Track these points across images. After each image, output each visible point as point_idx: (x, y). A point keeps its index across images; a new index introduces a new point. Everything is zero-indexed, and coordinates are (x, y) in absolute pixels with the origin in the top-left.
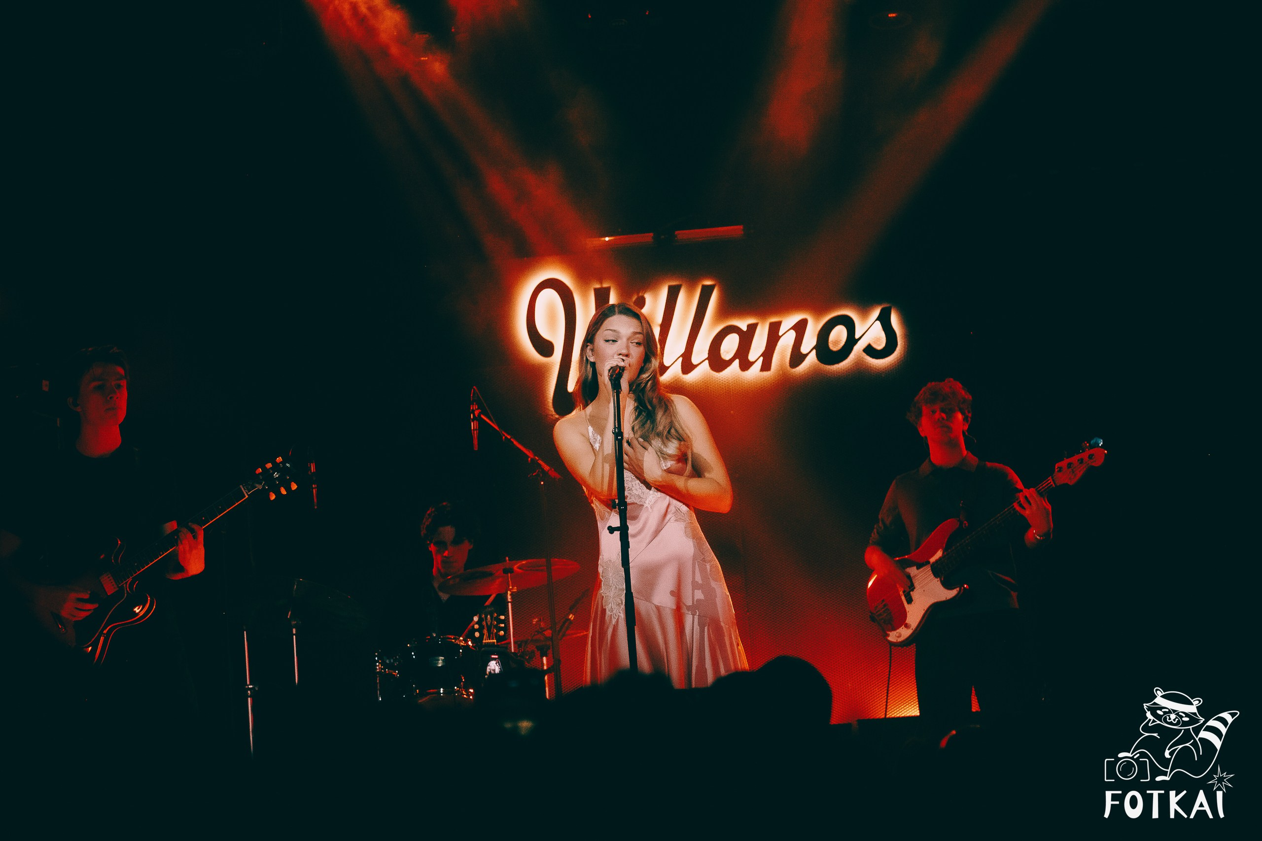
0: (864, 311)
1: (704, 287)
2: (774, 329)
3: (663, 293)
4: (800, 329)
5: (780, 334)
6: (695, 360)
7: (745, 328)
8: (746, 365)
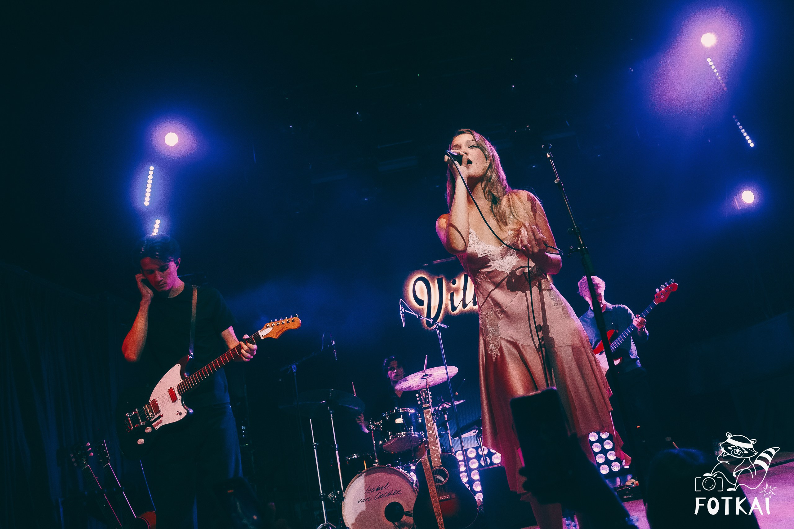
3: (463, 279)
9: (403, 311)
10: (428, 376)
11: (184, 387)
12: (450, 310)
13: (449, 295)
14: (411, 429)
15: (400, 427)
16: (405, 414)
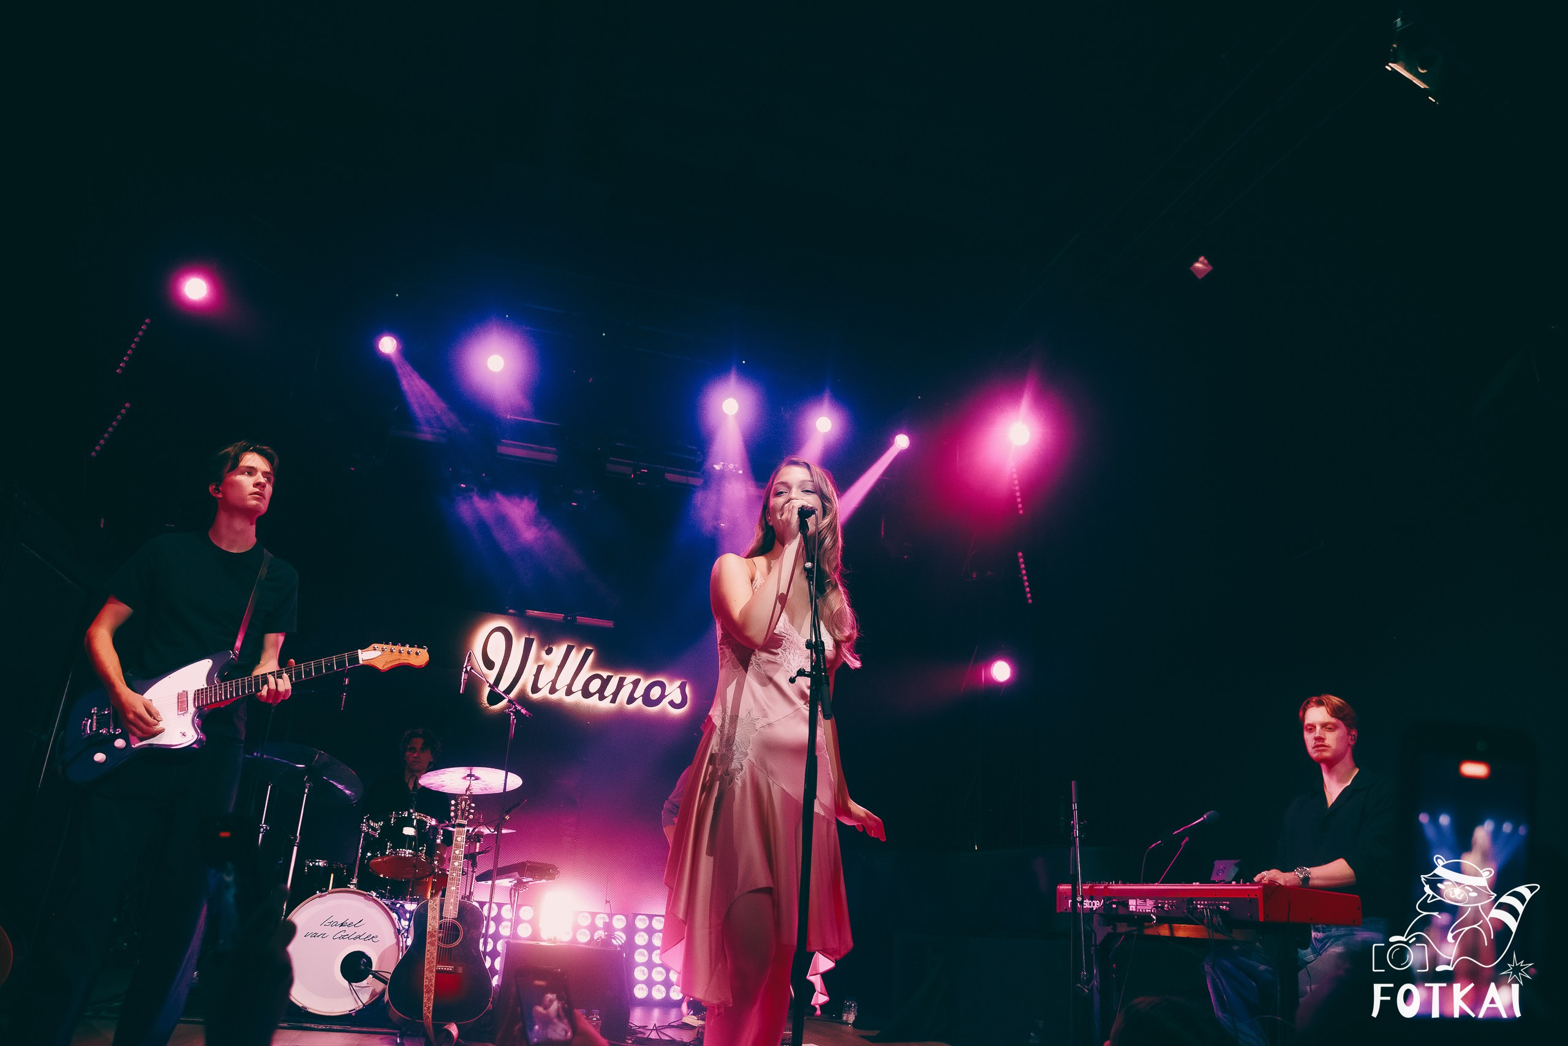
0: (672, 680)
1: (587, 649)
2: (622, 680)
3: (564, 648)
4: (636, 683)
5: (624, 684)
6: (574, 689)
7: (605, 678)
8: (602, 698)
9: (468, 670)
10: (474, 778)
11: (206, 695)
12: (529, 690)
13: (536, 667)
14: (423, 849)
15: (405, 841)
16: (421, 824)
